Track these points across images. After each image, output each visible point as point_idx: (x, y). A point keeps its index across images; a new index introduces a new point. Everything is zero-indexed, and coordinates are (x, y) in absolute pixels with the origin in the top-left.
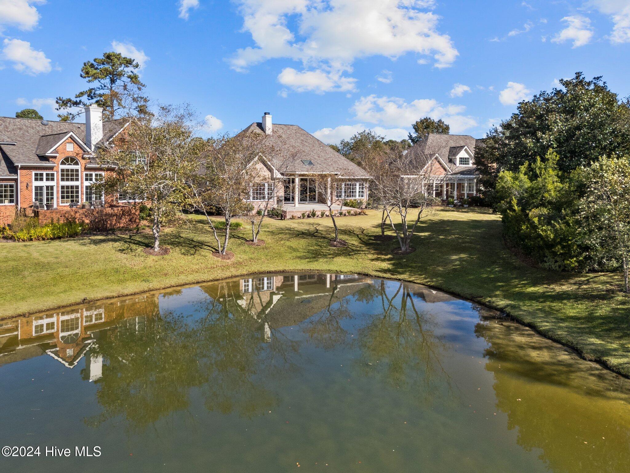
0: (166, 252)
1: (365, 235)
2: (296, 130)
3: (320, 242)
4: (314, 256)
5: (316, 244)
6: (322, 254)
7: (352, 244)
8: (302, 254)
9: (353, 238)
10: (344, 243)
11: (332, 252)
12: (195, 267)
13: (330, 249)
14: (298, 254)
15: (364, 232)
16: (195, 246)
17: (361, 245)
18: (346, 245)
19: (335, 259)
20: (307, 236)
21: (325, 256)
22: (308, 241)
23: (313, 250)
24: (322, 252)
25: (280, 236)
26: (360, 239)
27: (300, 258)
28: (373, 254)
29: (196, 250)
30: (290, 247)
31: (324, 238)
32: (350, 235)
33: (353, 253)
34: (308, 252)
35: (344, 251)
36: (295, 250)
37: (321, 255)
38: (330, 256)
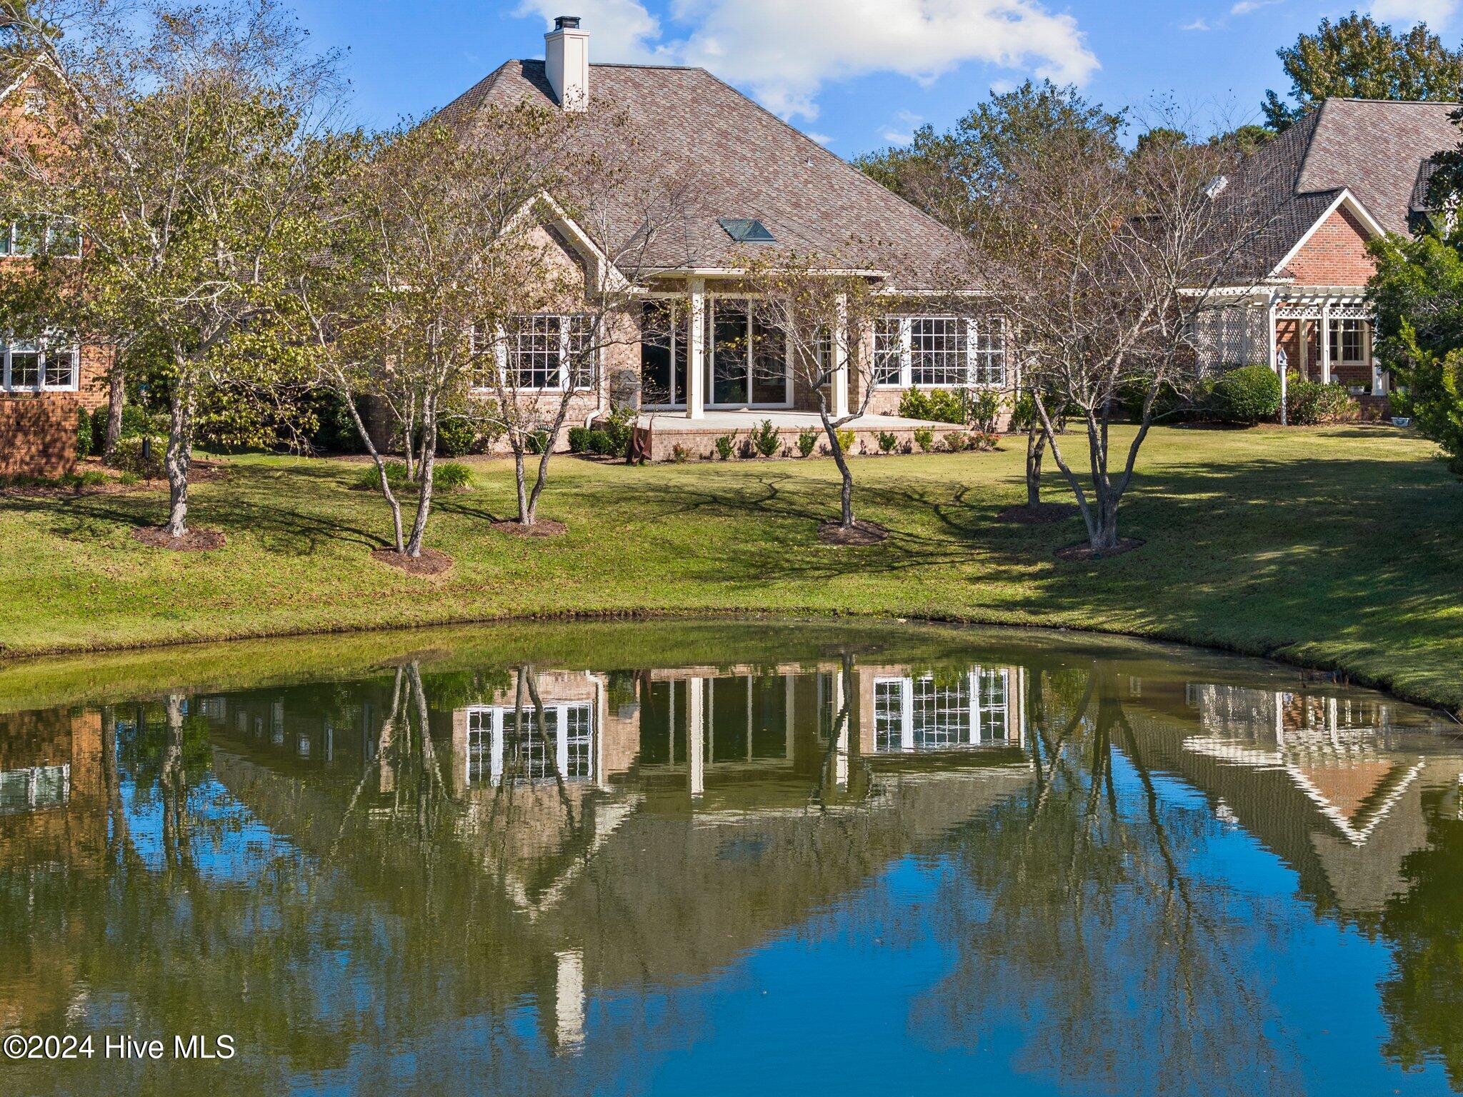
0: (211, 541)
1: (967, 505)
2: (694, 89)
3: (782, 526)
4: (752, 571)
5: (765, 533)
6: (786, 565)
7: (909, 535)
8: (708, 566)
9: (917, 517)
10: (875, 532)
11: (825, 561)
12: (317, 590)
13: (817, 551)
14: (695, 567)
15: (965, 497)
16: (309, 530)
17: (942, 537)
18: (882, 538)
19: (834, 582)
20: (731, 507)
21: (797, 572)
22: (735, 524)
23: (752, 554)
24: (788, 561)
25: (625, 507)
26: (944, 518)
27: (701, 577)
28: (982, 562)
29: (313, 541)
30: (665, 543)
31: (800, 514)
32: (905, 507)
33: (906, 563)
34: (733, 560)
35: (874, 558)
36: (682, 552)
37: (782, 569)
38: (817, 573)
